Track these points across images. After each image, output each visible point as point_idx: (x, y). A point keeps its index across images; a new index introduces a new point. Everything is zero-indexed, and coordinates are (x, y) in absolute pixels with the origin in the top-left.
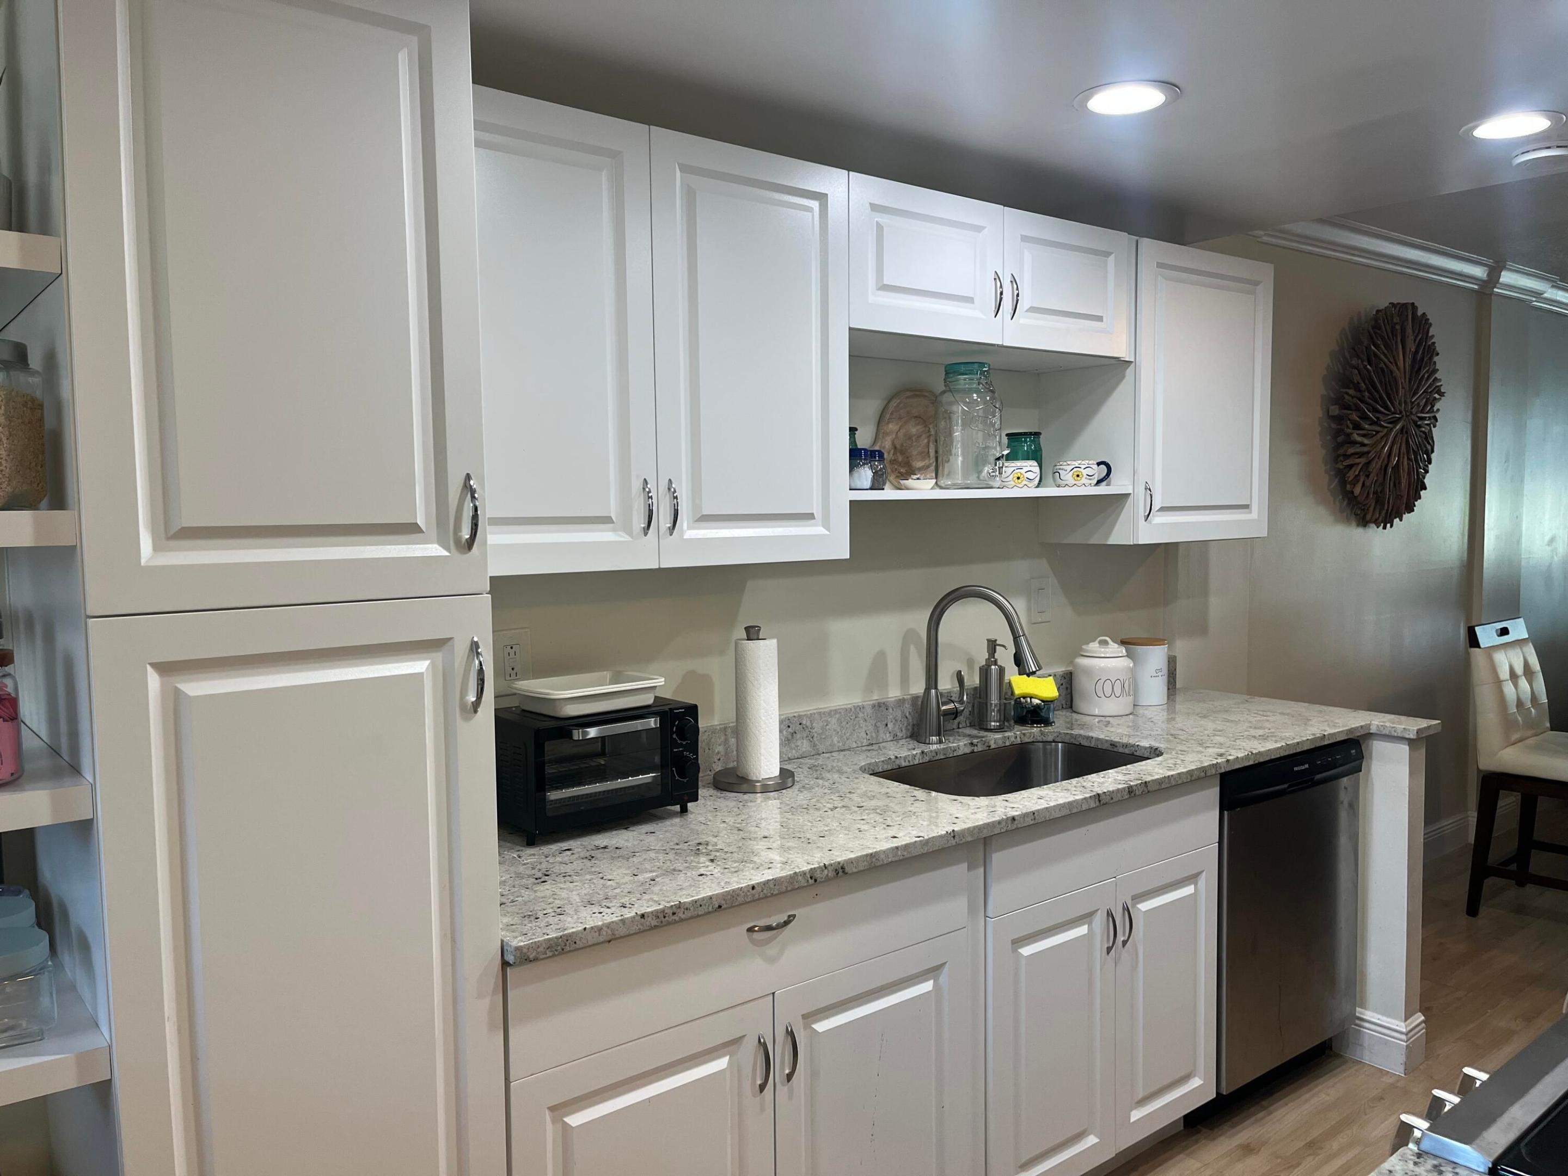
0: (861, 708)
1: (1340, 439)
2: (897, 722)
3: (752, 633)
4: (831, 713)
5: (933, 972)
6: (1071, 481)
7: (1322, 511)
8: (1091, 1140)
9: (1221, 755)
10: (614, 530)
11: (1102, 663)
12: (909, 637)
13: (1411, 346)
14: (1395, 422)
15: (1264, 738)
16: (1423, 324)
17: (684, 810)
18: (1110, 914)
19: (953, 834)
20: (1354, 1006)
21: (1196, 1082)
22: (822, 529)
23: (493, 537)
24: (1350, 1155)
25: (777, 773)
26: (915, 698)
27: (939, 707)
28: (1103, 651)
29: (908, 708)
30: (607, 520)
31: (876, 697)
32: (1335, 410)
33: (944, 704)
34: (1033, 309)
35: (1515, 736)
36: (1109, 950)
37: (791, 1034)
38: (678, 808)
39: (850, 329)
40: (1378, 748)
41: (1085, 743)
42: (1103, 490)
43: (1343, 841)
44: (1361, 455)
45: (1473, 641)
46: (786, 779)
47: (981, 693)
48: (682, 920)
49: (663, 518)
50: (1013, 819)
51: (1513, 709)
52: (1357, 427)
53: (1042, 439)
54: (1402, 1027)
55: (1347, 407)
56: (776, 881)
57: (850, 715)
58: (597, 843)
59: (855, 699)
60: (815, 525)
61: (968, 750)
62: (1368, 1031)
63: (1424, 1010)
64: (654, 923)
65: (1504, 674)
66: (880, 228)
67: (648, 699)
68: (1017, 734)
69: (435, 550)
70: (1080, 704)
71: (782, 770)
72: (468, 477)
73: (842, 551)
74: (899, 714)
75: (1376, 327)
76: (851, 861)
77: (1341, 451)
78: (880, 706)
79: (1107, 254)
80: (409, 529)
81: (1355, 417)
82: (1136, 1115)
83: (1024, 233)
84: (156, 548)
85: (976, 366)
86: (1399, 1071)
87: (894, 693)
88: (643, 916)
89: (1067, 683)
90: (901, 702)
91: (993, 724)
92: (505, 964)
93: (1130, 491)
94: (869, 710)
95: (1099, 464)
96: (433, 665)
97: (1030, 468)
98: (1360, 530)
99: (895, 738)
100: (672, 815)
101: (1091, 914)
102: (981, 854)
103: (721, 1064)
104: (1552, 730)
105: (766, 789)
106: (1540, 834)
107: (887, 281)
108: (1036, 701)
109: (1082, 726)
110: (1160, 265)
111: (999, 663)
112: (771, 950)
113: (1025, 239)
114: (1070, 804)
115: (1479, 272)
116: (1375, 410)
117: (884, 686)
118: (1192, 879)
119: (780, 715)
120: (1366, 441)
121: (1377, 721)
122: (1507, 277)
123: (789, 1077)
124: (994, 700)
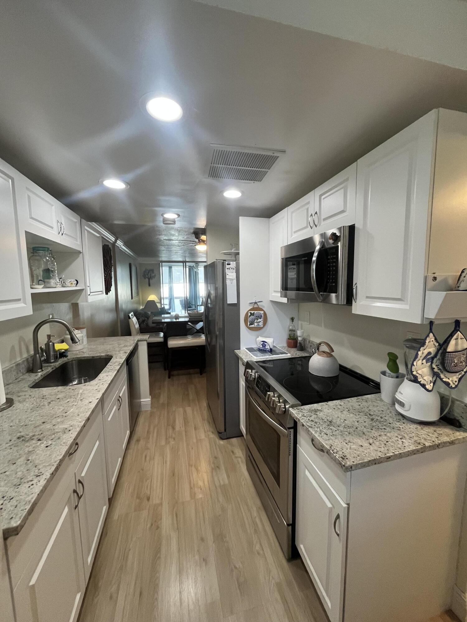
0: (12, 367)
2: (23, 367)
6: (70, 286)
22: (23, 304)
25: (4, 401)
27: (40, 360)
29: (25, 362)
31: (14, 363)
36: (119, 409)
39: (25, 231)
42: (76, 288)
59: (9, 365)
60: (21, 303)
61: (51, 371)
66: (29, 196)
68: (61, 361)
74: (23, 366)
78: (18, 365)
85: (46, 249)
86: (150, 409)
87: (18, 359)
91: (52, 361)
93: (84, 288)
94: (15, 368)
98: (107, 295)
99: (23, 374)
107: (33, 216)
108: (63, 351)
111: (52, 341)
115: (113, 239)
117: (16, 358)
119: (2, 369)
124: (52, 353)
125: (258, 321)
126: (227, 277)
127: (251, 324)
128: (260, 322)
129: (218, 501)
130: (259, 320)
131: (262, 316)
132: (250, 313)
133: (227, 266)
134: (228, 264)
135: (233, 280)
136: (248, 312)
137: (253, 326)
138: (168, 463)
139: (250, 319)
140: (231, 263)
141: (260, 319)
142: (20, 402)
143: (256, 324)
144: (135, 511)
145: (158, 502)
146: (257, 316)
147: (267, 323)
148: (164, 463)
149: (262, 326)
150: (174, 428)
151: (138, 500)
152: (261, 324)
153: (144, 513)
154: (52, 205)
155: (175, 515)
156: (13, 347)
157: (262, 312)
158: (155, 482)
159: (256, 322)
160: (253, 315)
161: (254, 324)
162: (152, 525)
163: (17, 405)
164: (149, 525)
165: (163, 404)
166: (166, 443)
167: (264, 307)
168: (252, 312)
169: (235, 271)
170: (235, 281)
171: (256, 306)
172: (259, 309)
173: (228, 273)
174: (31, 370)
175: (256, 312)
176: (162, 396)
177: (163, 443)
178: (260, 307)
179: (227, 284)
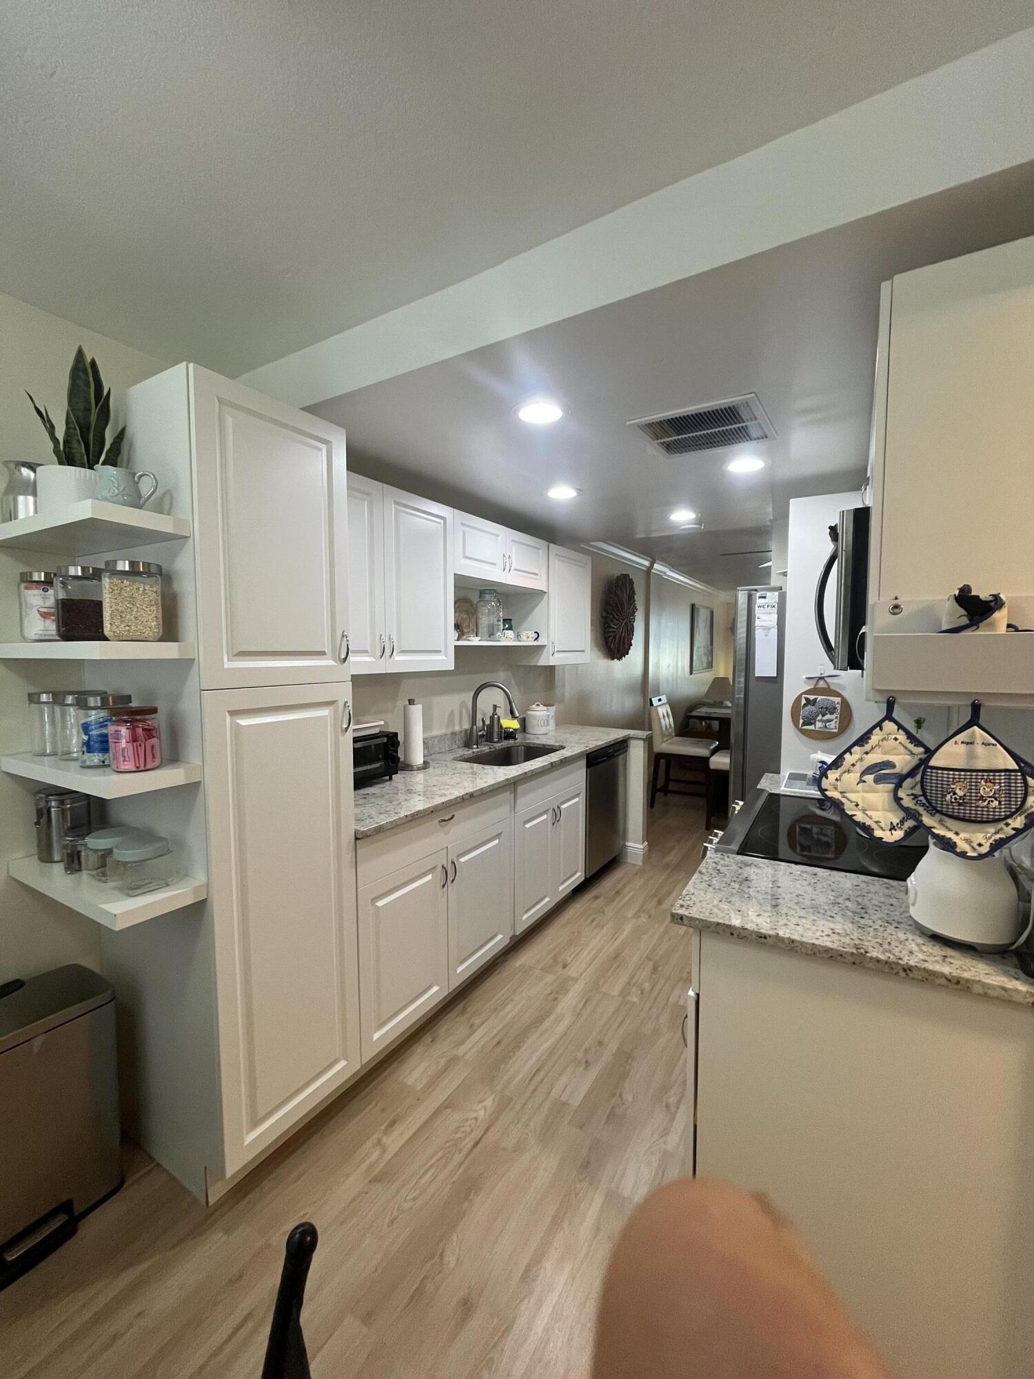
0: (446, 735)
1: (606, 626)
2: (460, 740)
3: (411, 702)
4: (435, 737)
5: (498, 836)
6: (525, 639)
7: (599, 654)
8: (547, 899)
9: (587, 747)
10: (369, 656)
11: (538, 713)
12: (463, 704)
13: (628, 591)
14: (623, 619)
15: (597, 740)
16: (631, 582)
17: (391, 779)
18: (554, 810)
19: (507, 780)
20: (625, 841)
21: (579, 874)
22: (444, 657)
23: (352, 658)
24: (632, 894)
25: (422, 762)
26: (466, 730)
27: (476, 734)
28: (538, 708)
29: (463, 734)
30: (366, 652)
31: (450, 730)
32: (604, 614)
33: (479, 732)
34: (515, 570)
35: (665, 740)
36: (553, 824)
37: (453, 863)
38: (388, 778)
39: (455, 574)
40: (633, 743)
41: (532, 745)
42: (536, 643)
43: (621, 779)
44: (613, 632)
45: (652, 704)
46: (426, 765)
47: (491, 726)
48: (420, 817)
49: (388, 652)
50: (526, 773)
51: (664, 729)
52: (612, 621)
53: (513, 622)
54: (642, 847)
55: (608, 613)
56: (451, 800)
57: (442, 738)
58: (364, 792)
59: (443, 731)
60: (442, 655)
61: (488, 750)
62: (630, 850)
63: (647, 841)
64: (410, 819)
65: (661, 716)
66: (464, 533)
67: (376, 731)
68: (505, 744)
69: (332, 663)
70: (529, 729)
71: (424, 761)
72: (344, 632)
73: (451, 666)
74: (460, 737)
75: (617, 582)
76: (475, 792)
77: (607, 630)
78: (453, 734)
79: (539, 549)
80: (321, 653)
81: (611, 617)
82: (561, 888)
83: (514, 539)
84: (229, 660)
86: (641, 864)
87: (457, 728)
88: (407, 816)
89: (523, 722)
90: (461, 732)
91: (496, 739)
92: (356, 839)
93: (546, 644)
94: (449, 736)
95: (535, 632)
96: (330, 713)
97: (510, 633)
98: (612, 661)
99: (459, 747)
100: (386, 781)
101: (548, 810)
102: (513, 788)
103: (429, 877)
104: (676, 736)
105: (419, 769)
106: (672, 777)
107: (467, 555)
108: (511, 730)
109: (529, 739)
110: (556, 555)
111: (498, 714)
112: (446, 829)
113: (513, 541)
114: (543, 766)
115: (647, 563)
116: (618, 615)
117: (454, 725)
118: (577, 795)
120: (615, 627)
121: (632, 733)
122: (656, 566)
123: (453, 881)
124: (496, 729)
125: (826, 717)
126: (756, 624)
127: (804, 724)
128: (830, 721)
129: (657, 1018)
130: (828, 717)
131: (835, 708)
132: (806, 699)
133: (761, 602)
134: (760, 597)
135: (769, 629)
136: (799, 698)
137: (812, 727)
138: (618, 942)
139: (804, 712)
140: (768, 594)
141: (832, 713)
142: (434, 768)
143: (819, 725)
144: (541, 969)
145: (574, 975)
146: (822, 708)
147: (851, 726)
148: (612, 938)
149: (836, 731)
150: (660, 903)
151: (551, 961)
152: (833, 726)
153: (550, 978)
154: (497, 535)
155: (585, 1000)
156: (452, 713)
157: (838, 700)
158: (585, 953)
159: (819, 721)
160: (813, 705)
161: (814, 724)
162: (551, 993)
163: (431, 770)
164: (547, 992)
165: (668, 865)
166: (633, 917)
167: (844, 688)
168: (812, 697)
169: (775, 610)
170: (774, 632)
171: (822, 684)
172: (829, 691)
173: (760, 616)
174: (467, 745)
175: (820, 698)
176: (674, 852)
177: (630, 914)
178: (832, 687)
179: (757, 637)
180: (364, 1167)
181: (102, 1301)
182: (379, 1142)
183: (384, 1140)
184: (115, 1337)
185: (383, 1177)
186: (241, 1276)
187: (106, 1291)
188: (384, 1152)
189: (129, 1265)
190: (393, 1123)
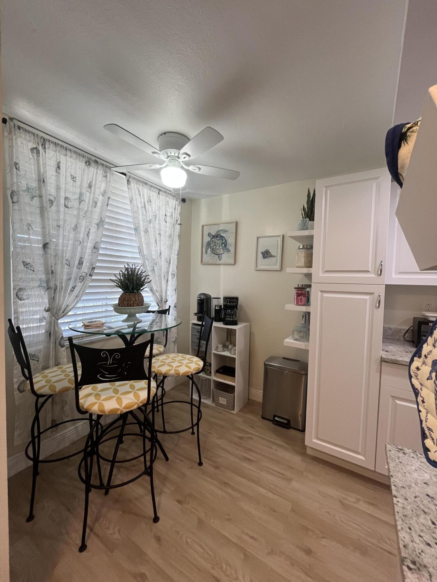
80: (367, 271)
180: (345, 496)
181: (277, 442)
182: (359, 500)
183: (361, 502)
184: (271, 448)
185: (345, 506)
186: (292, 468)
187: (279, 441)
188: (355, 503)
189: (286, 443)
190: (372, 504)
